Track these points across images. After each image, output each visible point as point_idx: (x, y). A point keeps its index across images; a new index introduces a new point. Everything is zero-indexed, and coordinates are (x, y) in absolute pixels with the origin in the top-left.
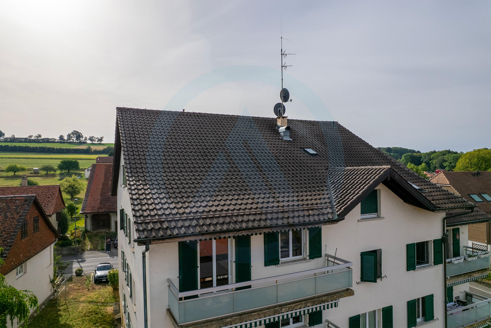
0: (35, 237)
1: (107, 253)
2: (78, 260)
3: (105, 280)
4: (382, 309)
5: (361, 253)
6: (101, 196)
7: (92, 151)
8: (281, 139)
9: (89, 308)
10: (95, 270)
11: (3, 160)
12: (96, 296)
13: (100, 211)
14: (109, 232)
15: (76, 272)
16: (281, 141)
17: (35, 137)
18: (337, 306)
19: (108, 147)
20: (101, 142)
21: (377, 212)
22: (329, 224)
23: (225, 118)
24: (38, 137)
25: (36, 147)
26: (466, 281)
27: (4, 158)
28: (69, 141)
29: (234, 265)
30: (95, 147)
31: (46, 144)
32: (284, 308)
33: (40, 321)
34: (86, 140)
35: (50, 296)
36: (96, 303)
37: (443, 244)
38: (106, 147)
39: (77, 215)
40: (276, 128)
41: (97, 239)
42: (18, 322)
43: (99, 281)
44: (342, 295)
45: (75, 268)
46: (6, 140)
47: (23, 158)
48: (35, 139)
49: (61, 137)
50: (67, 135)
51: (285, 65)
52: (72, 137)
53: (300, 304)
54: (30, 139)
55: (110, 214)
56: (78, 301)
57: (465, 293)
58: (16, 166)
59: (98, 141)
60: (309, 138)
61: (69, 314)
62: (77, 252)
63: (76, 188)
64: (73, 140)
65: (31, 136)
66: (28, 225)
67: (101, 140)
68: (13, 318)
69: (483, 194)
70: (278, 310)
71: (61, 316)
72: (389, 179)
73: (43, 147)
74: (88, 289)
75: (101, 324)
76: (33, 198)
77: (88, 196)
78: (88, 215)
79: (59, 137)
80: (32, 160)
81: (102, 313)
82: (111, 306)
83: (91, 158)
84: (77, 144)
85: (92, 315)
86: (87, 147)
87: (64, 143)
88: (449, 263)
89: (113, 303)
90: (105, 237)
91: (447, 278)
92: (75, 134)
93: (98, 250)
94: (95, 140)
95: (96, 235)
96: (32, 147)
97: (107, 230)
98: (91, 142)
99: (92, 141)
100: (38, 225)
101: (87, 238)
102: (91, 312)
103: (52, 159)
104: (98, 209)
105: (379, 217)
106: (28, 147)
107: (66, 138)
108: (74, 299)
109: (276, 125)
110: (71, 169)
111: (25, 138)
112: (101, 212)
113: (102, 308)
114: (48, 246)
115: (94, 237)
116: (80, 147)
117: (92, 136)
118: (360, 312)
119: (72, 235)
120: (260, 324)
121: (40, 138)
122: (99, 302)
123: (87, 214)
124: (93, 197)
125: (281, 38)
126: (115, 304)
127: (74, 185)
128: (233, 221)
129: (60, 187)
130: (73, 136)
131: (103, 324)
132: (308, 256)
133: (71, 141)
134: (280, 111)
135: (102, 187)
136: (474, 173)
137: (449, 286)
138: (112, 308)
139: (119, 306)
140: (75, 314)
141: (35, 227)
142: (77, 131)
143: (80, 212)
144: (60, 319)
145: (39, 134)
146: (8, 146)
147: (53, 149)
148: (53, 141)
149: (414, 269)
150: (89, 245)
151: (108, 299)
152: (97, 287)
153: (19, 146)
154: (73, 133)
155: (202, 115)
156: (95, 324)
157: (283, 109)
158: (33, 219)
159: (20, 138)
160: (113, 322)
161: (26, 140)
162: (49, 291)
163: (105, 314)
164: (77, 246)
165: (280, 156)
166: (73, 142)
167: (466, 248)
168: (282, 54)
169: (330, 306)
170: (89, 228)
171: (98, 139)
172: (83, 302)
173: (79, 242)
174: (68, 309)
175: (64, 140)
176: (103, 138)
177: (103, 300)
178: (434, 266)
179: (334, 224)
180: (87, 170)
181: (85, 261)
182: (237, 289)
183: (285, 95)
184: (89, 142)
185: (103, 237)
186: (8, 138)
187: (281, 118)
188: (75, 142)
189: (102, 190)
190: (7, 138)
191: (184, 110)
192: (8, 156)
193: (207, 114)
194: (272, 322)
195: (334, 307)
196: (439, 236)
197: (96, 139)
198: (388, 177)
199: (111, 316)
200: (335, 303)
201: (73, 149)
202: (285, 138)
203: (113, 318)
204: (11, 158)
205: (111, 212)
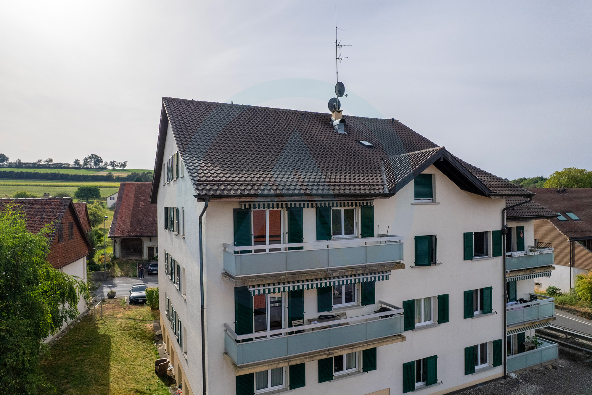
0: (70, 244)
1: (140, 280)
2: (109, 285)
3: (142, 301)
4: (437, 297)
5: (415, 237)
6: (132, 218)
7: (113, 178)
8: (336, 132)
9: (127, 323)
10: (130, 291)
11: (9, 188)
12: (133, 314)
13: (131, 234)
14: (141, 259)
15: (108, 295)
16: (336, 133)
17: (45, 162)
18: (388, 279)
19: (132, 174)
20: (124, 168)
21: (432, 197)
22: (380, 198)
23: (276, 111)
24: (49, 162)
25: (47, 173)
26: (527, 277)
27: (9, 185)
28: (86, 166)
29: (287, 236)
30: (117, 174)
31: (58, 170)
32: (335, 272)
33: (78, 332)
34: (107, 165)
35: (84, 313)
36: (134, 319)
37: (503, 236)
38: (130, 173)
39: (102, 243)
40: (330, 122)
41: (127, 266)
42: (69, 307)
43: (134, 302)
44: (393, 267)
45: (106, 292)
46: (10, 166)
47: (32, 186)
48: (45, 164)
49: (77, 162)
50: (84, 159)
51: (341, 57)
52: (89, 162)
53: (351, 270)
54: (39, 164)
55: (142, 238)
56: (115, 317)
57: (530, 296)
58: (25, 193)
59: (120, 167)
60: (366, 132)
61: (107, 327)
62: (107, 278)
63: (99, 216)
64: (91, 165)
65: (40, 161)
66: (64, 229)
67: (124, 165)
68: (65, 302)
69: (567, 212)
70: (329, 274)
71: (99, 328)
72: (442, 160)
73: (55, 173)
74: (124, 308)
75: (141, 339)
76: (70, 201)
77: (117, 218)
78: (117, 240)
79: (74, 162)
80: (43, 187)
81: (142, 329)
82: (151, 323)
83: (113, 186)
84: (95, 170)
85: (131, 330)
86: (108, 173)
87: (80, 168)
88: (509, 256)
89: (152, 321)
90: (137, 264)
91: (507, 272)
92: (93, 158)
93: (130, 277)
94: (116, 166)
95: (127, 262)
96: (41, 173)
97: (138, 258)
98: (112, 168)
99: (114, 167)
100: (73, 231)
101: (116, 265)
102: (130, 327)
103: (67, 186)
104: (129, 232)
105: (434, 202)
106: (37, 173)
107: (82, 163)
108: (110, 316)
109: (330, 120)
110: (90, 197)
111: (33, 162)
112: (132, 236)
113: (142, 324)
114: (81, 258)
115: (125, 265)
116: (100, 173)
117: (114, 161)
118: (415, 297)
119: (100, 260)
120: (312, 288)
121: (52, 163)
122: (137, 319)
123: (116, 238)
124: (122, 219)
125: (336, 28)
126: (155, 322)
127: (96, 212)
128: (286, 189)
129: (86, 205)
130: (91, 161)
131: (143, 339)
132: (360, 234)
133: (89, 166)
134: (334, 106)
135: (133, 209)
136: (559, 190)
137: (509, 281)
138: (152, 325)
139: (160, 324)
140: (114, 327)
141: (70, 233)
142: (95, 155)
143: (108, 236)
144: (99, 331)
145: (50, 158)
146: (13, 172)
147: (68, 175)
148: (67, 167)
149: (471, 259)
150: (118, 271)
151: (147, 317)
152: (134, 307)
153: (27, 172)
154: (90, 157)
155: (252, 108)
156: (136, 338)
157: (338, 104)
158: (68, 224)
159: (27, 163)
160: (154, 338)
161: (34, 166)
162: (83, 308)
163: (145, 330)
164: (107, 270)
165: (333, 146)
166: (91, 168)
167: (531, 248)
168: (337, 45)
169: (381, 278)
170: (118, 255)
171: (120, 164)
172: (121, 318)
173: (108, 266)
174: (105, 323)
175: (80, 165)
176: (127, 163)
177: (141, 318)
178: (493, 258)
179: (385, 199)
180: (109, 198)
181: (116, 286)
182: (290, 249)
183: (340, 89)
184: (109, 167)
185: (134, 265)
186: (13, 163)
187: (336, 111)
188: (93, 167)
189: (132, 212)
190: (11, 163)
191: (232, 102)
192: (14, 183)
193: (256, 107)
194: (324, 287)
195: (385, 280)
196: (498, 227)
197: (118, 164)
198: (440, 158)
199: (151, 332)
200: (387, 276)
201: (90, 176)
202: (339, 132)
203: (153, 334)
204: (18, 185)
205: (143, 236)
